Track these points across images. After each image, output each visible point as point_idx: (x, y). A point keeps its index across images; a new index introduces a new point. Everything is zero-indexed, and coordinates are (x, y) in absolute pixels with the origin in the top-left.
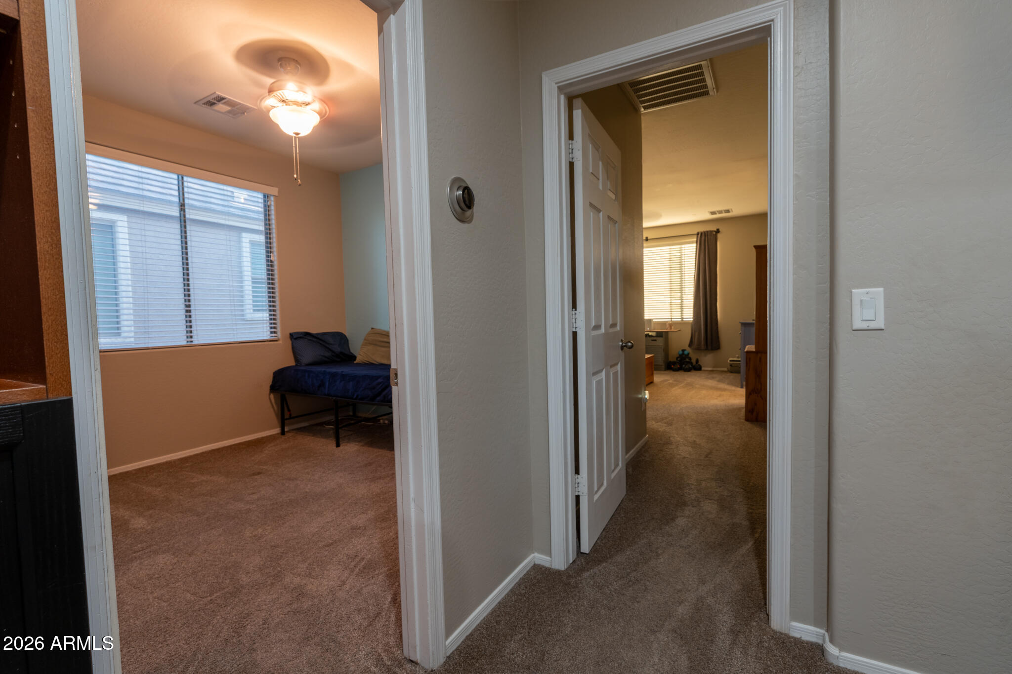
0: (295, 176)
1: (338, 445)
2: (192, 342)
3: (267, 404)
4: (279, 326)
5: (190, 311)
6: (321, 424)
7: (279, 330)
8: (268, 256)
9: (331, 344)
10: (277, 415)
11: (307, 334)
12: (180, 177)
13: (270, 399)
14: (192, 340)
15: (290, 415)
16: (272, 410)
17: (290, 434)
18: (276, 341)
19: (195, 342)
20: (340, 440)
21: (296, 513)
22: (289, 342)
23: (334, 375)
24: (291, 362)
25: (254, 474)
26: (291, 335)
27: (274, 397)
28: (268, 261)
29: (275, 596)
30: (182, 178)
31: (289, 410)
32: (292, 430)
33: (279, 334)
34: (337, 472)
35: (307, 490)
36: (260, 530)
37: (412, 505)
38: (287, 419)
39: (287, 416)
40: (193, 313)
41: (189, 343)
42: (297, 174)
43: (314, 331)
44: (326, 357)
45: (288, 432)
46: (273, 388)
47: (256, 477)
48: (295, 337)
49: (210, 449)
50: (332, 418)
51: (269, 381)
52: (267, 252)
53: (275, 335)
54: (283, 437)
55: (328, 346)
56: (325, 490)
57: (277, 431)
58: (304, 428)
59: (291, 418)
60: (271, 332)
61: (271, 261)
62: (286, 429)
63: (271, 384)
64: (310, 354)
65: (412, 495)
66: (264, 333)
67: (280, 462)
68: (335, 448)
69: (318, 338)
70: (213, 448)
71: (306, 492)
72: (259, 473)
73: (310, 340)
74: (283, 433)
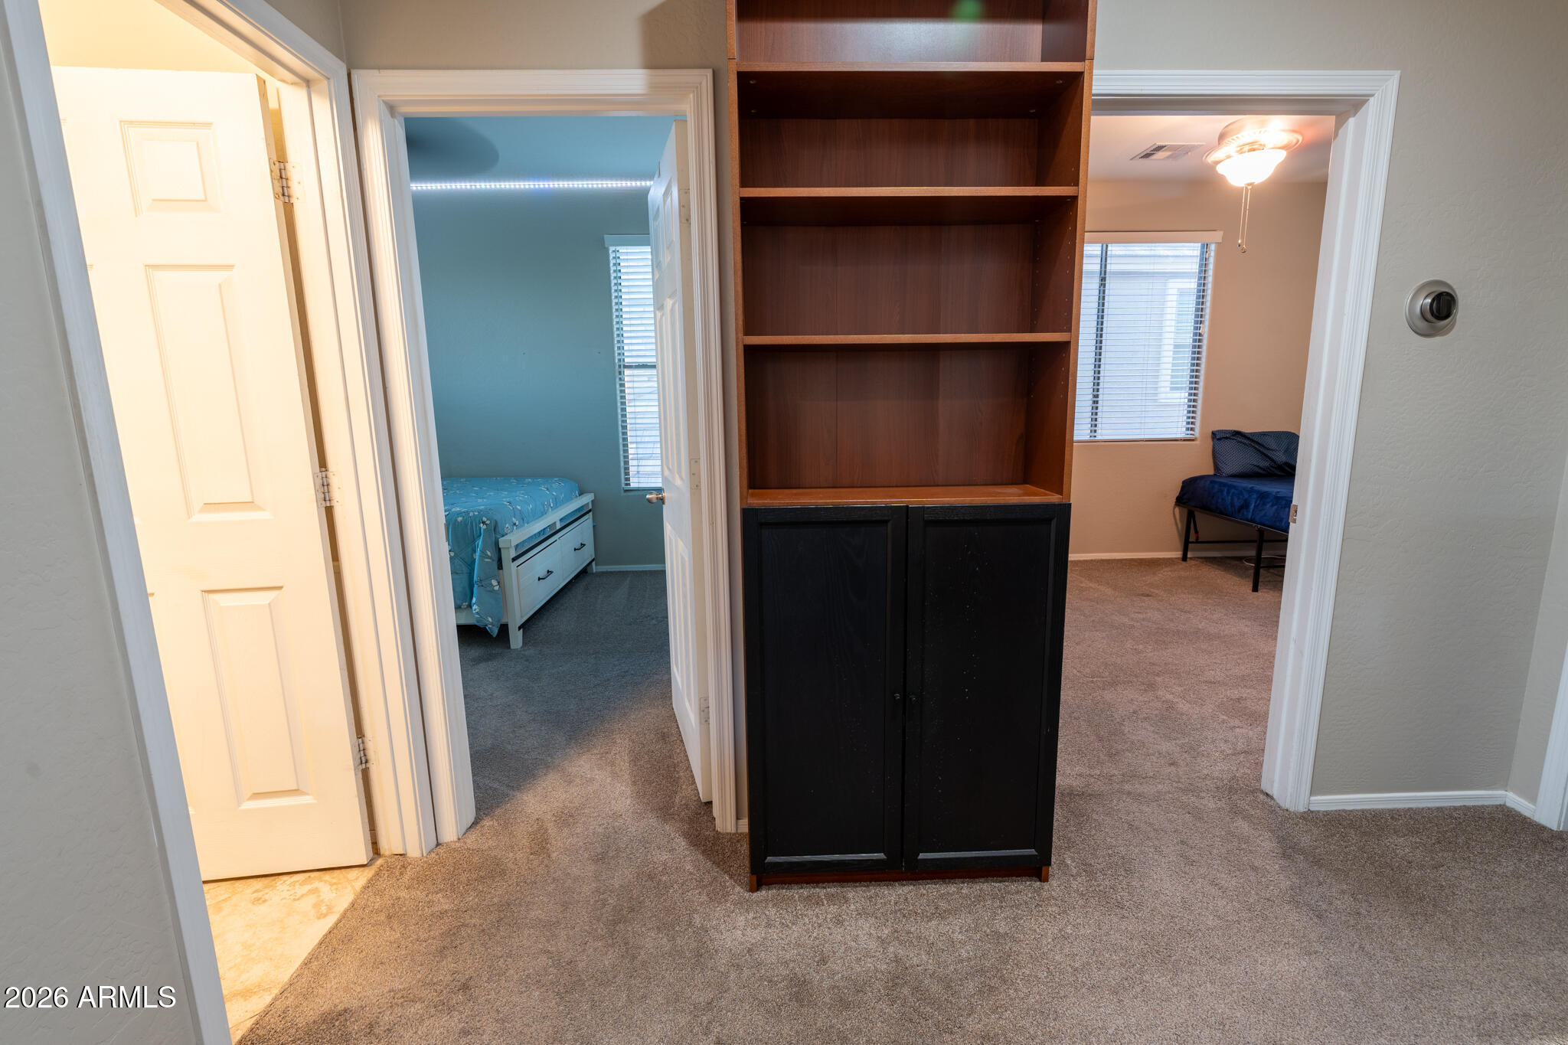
0: (1240, 241)
1: (1255, 589)
2: (1095, 436)
3: (1168, 520)
4: (1198, 422)
5: (1097, 402)
6: (1240, 559)
7: (1197, 427)
8: (1196, 328)
9: (1272, 450)
10: (1180, 535)
11: (1237, 433)
12: (1104, 246)
13: (1174, 512)
14: (1096, 434)
15: (1197, 538)
16: (1174, 527)
17: (1193, 562)
18: (1193, 440)
19: (1099, 438)
20: (1260, 584)
21: (1183, 644)
22: (1209, 443)
23: (1263, 496)
24: (1209, 470)
25: (1143, 595)
26: (1214, 434)
27: (1180, 512)
28: (1195, 334)
29: (1146, 699)
30: (1107, 246)
31: (1196, 532)
32: (1198, 558)
33: (1197, 433)
34: (1243, 618)
35: (1200, 627)
36: (1141, 647)
37: (1292, 646)
38: (1193, 542)
39: (1192, 538)
40: (1100, 404)
41: (1092, 438)
42: (1242, 239)
43: (1247, 429)
44: (1260, 468)
45: (1191, 558)
46: (1180, 501)
47: (1145, 598)
48: (1218, 437)
49: (1100, 558)
50: (1253, 553)
51: (1176, 492)
52: (1196, 322)
53: (1192, 432)
54: (1184, 563)
55: (1266, 452)
56: (1222, 633)
57: (1179, 554)
58: (1215, 558)
59: (1197, 542)
60: (1188, 429)
61: (1200, 335)
62: (1189, 555)
63: (1178, 494)
64: (1238, 460)
65: (1293, 635)
66: (1178, 430)
67: (1174, 590)
68: (1251, 591)
69: (1252, 441)
70: (1103, 558)
71: (1198, 629)
72: (1148, 596)
73: (1241, 442)
74: (1185, 558)
